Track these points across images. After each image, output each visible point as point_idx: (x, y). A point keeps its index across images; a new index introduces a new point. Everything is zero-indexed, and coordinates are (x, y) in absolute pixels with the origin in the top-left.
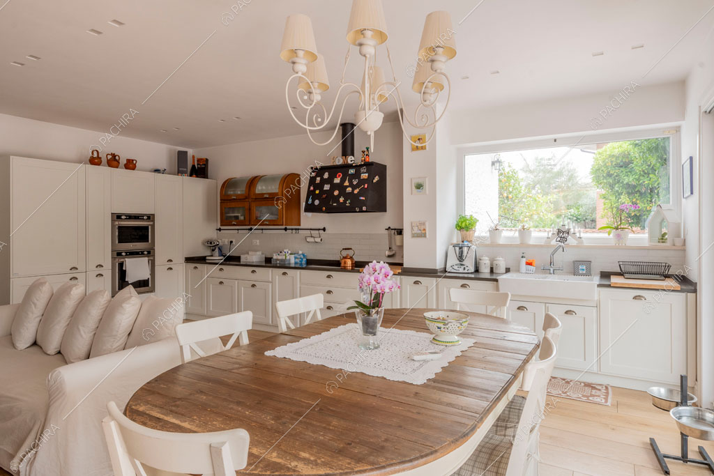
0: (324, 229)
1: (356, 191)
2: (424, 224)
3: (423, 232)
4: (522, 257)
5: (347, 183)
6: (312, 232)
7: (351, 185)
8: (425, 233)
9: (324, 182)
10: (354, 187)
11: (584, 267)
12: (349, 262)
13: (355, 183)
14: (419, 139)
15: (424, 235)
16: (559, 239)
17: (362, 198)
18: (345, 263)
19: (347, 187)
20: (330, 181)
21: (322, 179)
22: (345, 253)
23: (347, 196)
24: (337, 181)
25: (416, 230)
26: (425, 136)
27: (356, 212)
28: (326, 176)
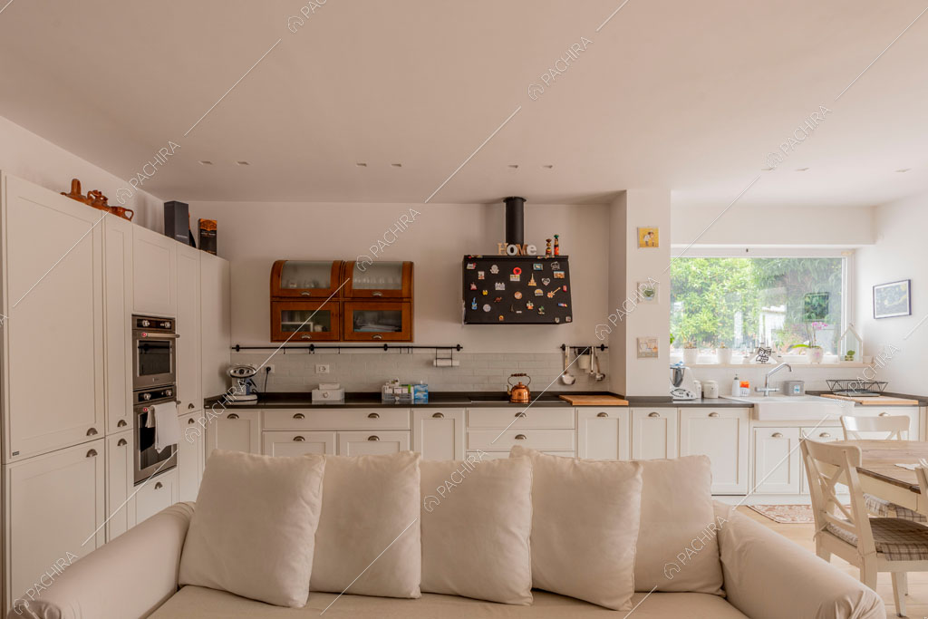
0: (458, 348)
1: (551, 295)
2: (655, 341)
3: (655, 351)
4: (736, 379)
5: (533, 283)
6: (439, 351)
7: (540, 285)
8: (657, 352)
9: (491, 278)
10: (546, 290)
11: (799, 388)
12: (525, 394)
13: (546, 283)
14: (649, 233)
15: (656, 355)
16: (759, 358)
17: (562, 305)
18: (520, 394)
19: (535, 288)
20: (503, 277)
21: (488, 274)
22: (515, 381)
23: (538, 301)
24: (515, 278)
25: (644, 349)
26: (657, 230)
27: (555, 323)
28: (495, 269)
